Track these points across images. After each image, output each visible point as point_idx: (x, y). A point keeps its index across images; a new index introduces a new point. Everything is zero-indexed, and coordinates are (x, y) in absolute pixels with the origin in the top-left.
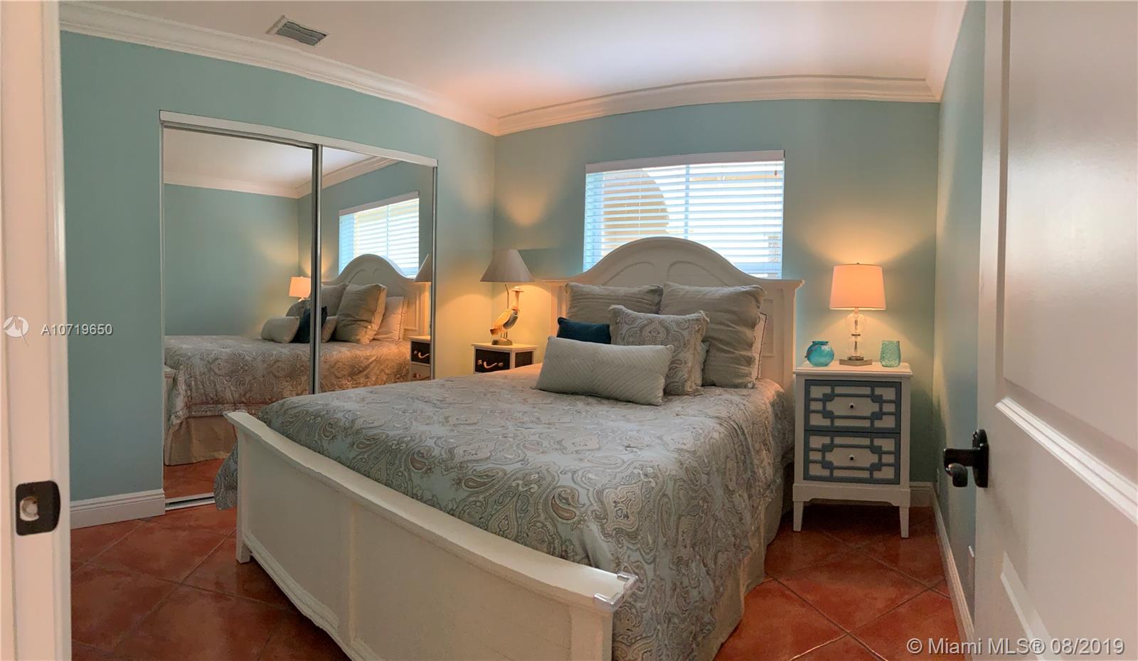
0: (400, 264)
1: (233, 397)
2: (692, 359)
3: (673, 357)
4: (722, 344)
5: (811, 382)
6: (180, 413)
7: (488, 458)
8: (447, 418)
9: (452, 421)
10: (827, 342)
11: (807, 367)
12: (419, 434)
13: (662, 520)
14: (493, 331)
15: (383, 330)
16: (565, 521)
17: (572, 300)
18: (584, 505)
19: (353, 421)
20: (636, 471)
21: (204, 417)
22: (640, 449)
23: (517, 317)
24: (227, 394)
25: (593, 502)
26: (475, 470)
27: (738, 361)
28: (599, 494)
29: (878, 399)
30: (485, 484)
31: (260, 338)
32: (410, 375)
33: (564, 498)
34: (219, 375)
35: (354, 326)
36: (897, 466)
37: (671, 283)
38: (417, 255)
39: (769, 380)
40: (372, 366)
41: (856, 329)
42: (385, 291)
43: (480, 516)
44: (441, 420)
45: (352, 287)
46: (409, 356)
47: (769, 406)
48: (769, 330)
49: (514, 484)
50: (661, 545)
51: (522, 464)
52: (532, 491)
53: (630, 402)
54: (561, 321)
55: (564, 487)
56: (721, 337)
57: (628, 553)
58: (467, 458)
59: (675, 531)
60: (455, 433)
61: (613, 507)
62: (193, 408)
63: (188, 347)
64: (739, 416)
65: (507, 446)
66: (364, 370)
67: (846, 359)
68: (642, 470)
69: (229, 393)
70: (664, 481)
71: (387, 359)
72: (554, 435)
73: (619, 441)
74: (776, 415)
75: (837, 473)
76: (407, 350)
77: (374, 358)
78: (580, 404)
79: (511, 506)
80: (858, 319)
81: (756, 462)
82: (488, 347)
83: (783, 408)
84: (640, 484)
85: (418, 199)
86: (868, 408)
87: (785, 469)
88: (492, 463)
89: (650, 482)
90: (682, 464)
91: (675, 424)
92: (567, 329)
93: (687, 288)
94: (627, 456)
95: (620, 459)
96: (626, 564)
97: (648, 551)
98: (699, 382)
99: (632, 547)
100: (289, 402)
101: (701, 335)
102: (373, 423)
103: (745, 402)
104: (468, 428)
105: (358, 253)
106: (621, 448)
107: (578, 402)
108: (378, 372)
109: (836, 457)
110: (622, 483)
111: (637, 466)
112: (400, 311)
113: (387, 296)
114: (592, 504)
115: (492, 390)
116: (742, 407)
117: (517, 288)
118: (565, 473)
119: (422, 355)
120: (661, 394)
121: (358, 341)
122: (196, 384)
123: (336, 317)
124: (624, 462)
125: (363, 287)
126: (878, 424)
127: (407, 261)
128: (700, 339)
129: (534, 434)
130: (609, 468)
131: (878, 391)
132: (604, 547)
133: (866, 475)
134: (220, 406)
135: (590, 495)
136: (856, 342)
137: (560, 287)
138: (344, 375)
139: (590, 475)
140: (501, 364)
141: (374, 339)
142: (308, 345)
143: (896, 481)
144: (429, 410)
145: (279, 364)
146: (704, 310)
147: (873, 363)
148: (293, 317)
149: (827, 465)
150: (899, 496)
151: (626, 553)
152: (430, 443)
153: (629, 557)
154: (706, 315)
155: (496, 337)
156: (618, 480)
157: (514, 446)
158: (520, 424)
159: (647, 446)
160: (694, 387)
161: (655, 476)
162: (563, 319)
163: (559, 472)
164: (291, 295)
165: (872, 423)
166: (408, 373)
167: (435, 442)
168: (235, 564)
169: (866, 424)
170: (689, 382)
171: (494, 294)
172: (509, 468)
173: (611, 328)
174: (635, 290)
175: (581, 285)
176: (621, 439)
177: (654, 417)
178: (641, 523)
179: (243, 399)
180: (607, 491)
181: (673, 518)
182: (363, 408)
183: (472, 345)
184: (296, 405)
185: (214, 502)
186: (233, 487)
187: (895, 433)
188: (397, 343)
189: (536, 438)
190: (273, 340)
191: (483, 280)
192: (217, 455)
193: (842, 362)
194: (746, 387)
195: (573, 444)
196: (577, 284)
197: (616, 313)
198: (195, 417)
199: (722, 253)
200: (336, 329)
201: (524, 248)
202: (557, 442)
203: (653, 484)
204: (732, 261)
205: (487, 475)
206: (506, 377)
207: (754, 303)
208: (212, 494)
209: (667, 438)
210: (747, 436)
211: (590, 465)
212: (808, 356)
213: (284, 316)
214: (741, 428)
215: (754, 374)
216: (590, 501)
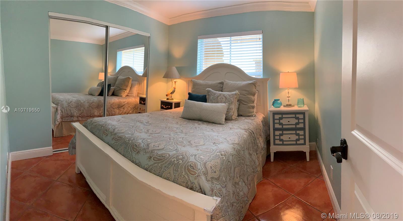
0: (137, 70)
1: (77, 115)
2: (234, 107)
3: (228, 107)
4: (244, 102)
5: (275, 113)
6: (59, 120)
7: (163, 149)
8: (148, 131)
9: (150, 131)
10: (279, 100)
11: (273, 108)
12: (136, 137)
13: (228, 170)
14: (167, 95)
15: (130, 93)
16: (192, 176)
17: (193, 86)
18: (199, 169)
19: (114, 130)
20: (218, 154)
21: (67, 121)
22: (219, 144)
23: (175, 91)
24: (75, 114)
25: (203, 168)
26: (157, 154)
27: (249, 107)
28: (205, 164)
29: (298, 118)
30: (161, 159)
31: (88, 93)
32: (139, 108)
33: (192, 167)
34: (72, 108)
35: (120, 91)
36: (305, 139)
37: (226, 80)
38: (143, 67)
39: (260, 113)
40: (125, 105)
41: (289, 95)
42: (132, 79)
43: (159, 172)
44: (146, 131)
45: (121, 77)
46: (139, 102)
47: (261, 122)
48: (259, 96)
49: (173, 160)
50: (228, 180)
51: (176, 151)
52: (180, 163)
53: (213, 123)
54: (189, 94)
55: (192, 162)
56: (243, 100)
57: (216, 186)
58: (154, 149)
59: (233, 173)
60: (151, 137)
61: (210, 169)
62: (63, 118)
63: (62, 97)
64: (251, 127)
65: (171, 143)
66: (123, 106)
67: (286, 105)
68: (220, 153)
69: (76, 113)
70: (228, 156)
71: (131, 103)
72: (188, 138)
73: (211, 141)
74: (263, 125)
75: (285, 143)
76: (138, 100)
77: (126, 102)
78: (196, 125)
79: (172, 169)
80: (289, 92)
81: (258, 142)
82: (165, 101)
83: (266, 122)
84: (220, 158)
85: (144, 47)
86: (294, 121)
87: (267, 142)
88: (164, 151)
89: (223, 157)
90: (235, 149)
91: (231, 133)
92: (191, 97)
93: (231, 82)
94: (214, 148)
95: (212, 149)
96: (216, 191)
97: (223, 183)
98: (237, 115)
99: (217, 183)
100: (94, 120)
101: (237, 99)
102: (121, 131)
103: (253, 122)
104: (156, 135)
105: (123, 65)
106: (212, 144)
107: (195, 124)
108: (128, 107)
109: (284, 138)
110: (213, 159)
111: (218, 151)
112: (136, 87)
113: (132, 81)
114: (202, 169)
115: (166, 118)
116: (252, 124)
117: (175, 80)
118: (192, 156)
119: (143, 102)
120: (224, 120)
121: (121, 96)
122: (64, 110)
123: (114, 87)
124: (213, 150)
125: (124, 78)
126: (298, 126)
127: (139, 69)
128: (237, 100)
129: (180, 138)
130: (208, 153)
131: (297, 116)
132: (207, 186)
133: (295, 142)
134: (73, 118)
135: (202, 165)
136: (289, 100)
137: (189, 80)
138: (116, 108)
139: (202, 157)
140: (169, 107)
141: (127, 96)
142: (103, 97)
143: (305, 144)
144: (142, 126)
145: (93, 103)
146: (237, 90)
147: (295, 106)
148: (99, 87)
149: (281, 140)
150: (306, 149)
151: (215, 186)
152: (140, 141)
153: (216, 187)
154: (239, 92)
155: (168, 97)
156: (211, 158)
157: (173, 143)
158: (175, 133)
159: (221, 143)
160: (235, 117)
161: (225, 155)
162: (190, 93)
163: (190, 155)
164: (99, 79)
165: (296, 126)
166: (138, 108)
167: (142, 141)
168: (75, 173)
169: (294, 126)
170: (234, 116)
171: (167, 82)
172: (171, 153)
173: (207, 97)
174: (214, 82)
175: (196, 80)
176: (211, 140)
177: (223, 130)
178: (220, 174)
179: (80, 116)
180: (208, 163)
181: (232, 169)
182: (118, 124)
183: (160, 100)
184: (96, 121)
185: (68, 151)
186: (74, 148)
187: (303, 129)
188: (135, 97)
189: (181, 139)
190: (92, 95)
191: (163, 78)
192: (71, 134)
193: (284, 106)
194: (252, 116)
195: (195, 142)
196: (194, 80)
197: (209, 91)
198: (64, 121)
199: (242, 69)
200: (114, 91)
201: (177, 66)
202: (189, 142)
203: (224, 158)
204: (246, 72)
205: (162, 156)
206: (171, 113)
207: (254, 87)
208: (68, 148)
209: (228, 139)
210: (255, 134)
211: (201, 152)
212: (273, 105)
213: (96, 86)
214: (253, 132)
215: (255, 112)
216: (202, 168)
